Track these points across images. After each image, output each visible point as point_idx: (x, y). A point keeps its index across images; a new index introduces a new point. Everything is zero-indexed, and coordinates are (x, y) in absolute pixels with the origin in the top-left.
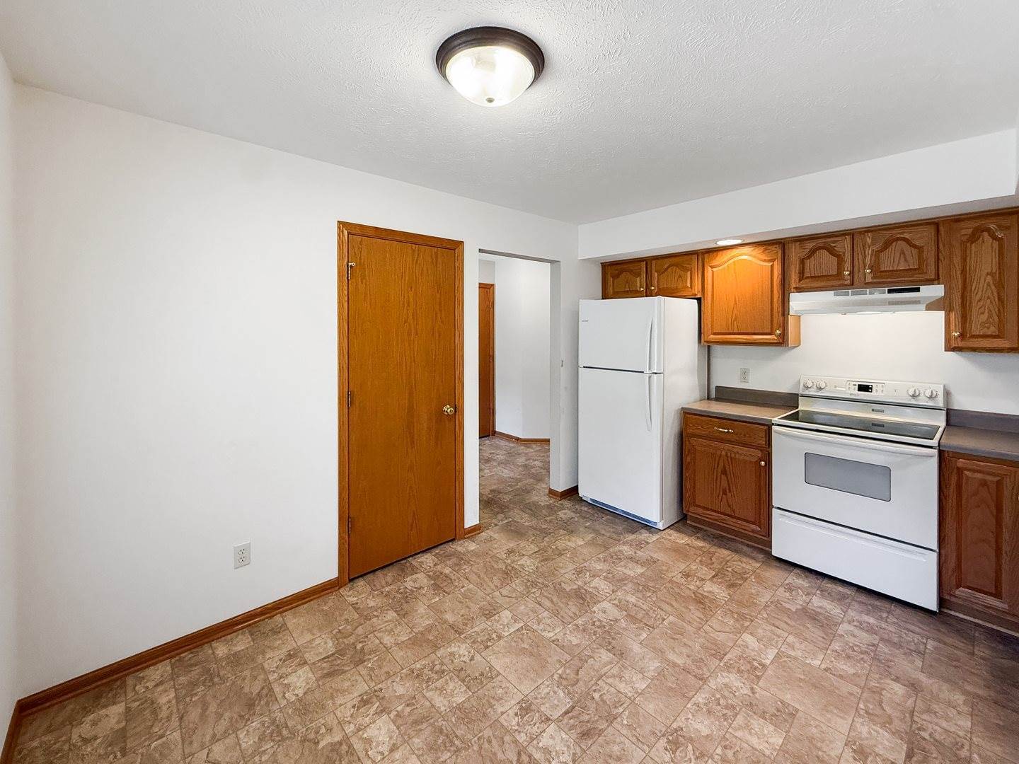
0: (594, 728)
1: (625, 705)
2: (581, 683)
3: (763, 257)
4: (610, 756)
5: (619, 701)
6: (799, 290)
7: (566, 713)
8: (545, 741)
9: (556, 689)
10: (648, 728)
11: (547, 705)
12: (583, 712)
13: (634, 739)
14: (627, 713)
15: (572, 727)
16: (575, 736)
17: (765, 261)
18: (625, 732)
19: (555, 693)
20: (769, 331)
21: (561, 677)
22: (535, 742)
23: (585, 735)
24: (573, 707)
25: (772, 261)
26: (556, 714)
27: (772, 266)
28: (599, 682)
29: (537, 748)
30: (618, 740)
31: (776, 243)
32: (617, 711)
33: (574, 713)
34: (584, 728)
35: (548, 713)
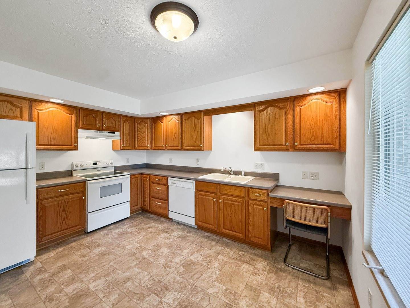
0: (164, 286)
1: (154, 278)
2: (143, 292)
3: (67, 112)
4: (174, 282)
5: (153, 279)
6: (82, 128)
7: (157, 296)
8: (170, 301)
9: (145, 301)
10: (163, 272)
11: (154, 303)
12: (157, 290)
13: (167, 276)
14: (157, 277)
15: (164, 293)
16: (167, 292)
17: (68, 114)
18: (165, 278)
19: (147, 301)
20: (70, 144)
21: (138, 300)
22: (171, 305)
23: (167, 289)
24: (155, 293)
25: (72, 114)
26: (158, 299)
27: (71, 117)
28: (143, 285)
29: (173, 303)
30: (168, 280)
31: (74, 108)
32: (156, 280)
33: (158, 293)
34: (164, 289)
35: (158, 302)
